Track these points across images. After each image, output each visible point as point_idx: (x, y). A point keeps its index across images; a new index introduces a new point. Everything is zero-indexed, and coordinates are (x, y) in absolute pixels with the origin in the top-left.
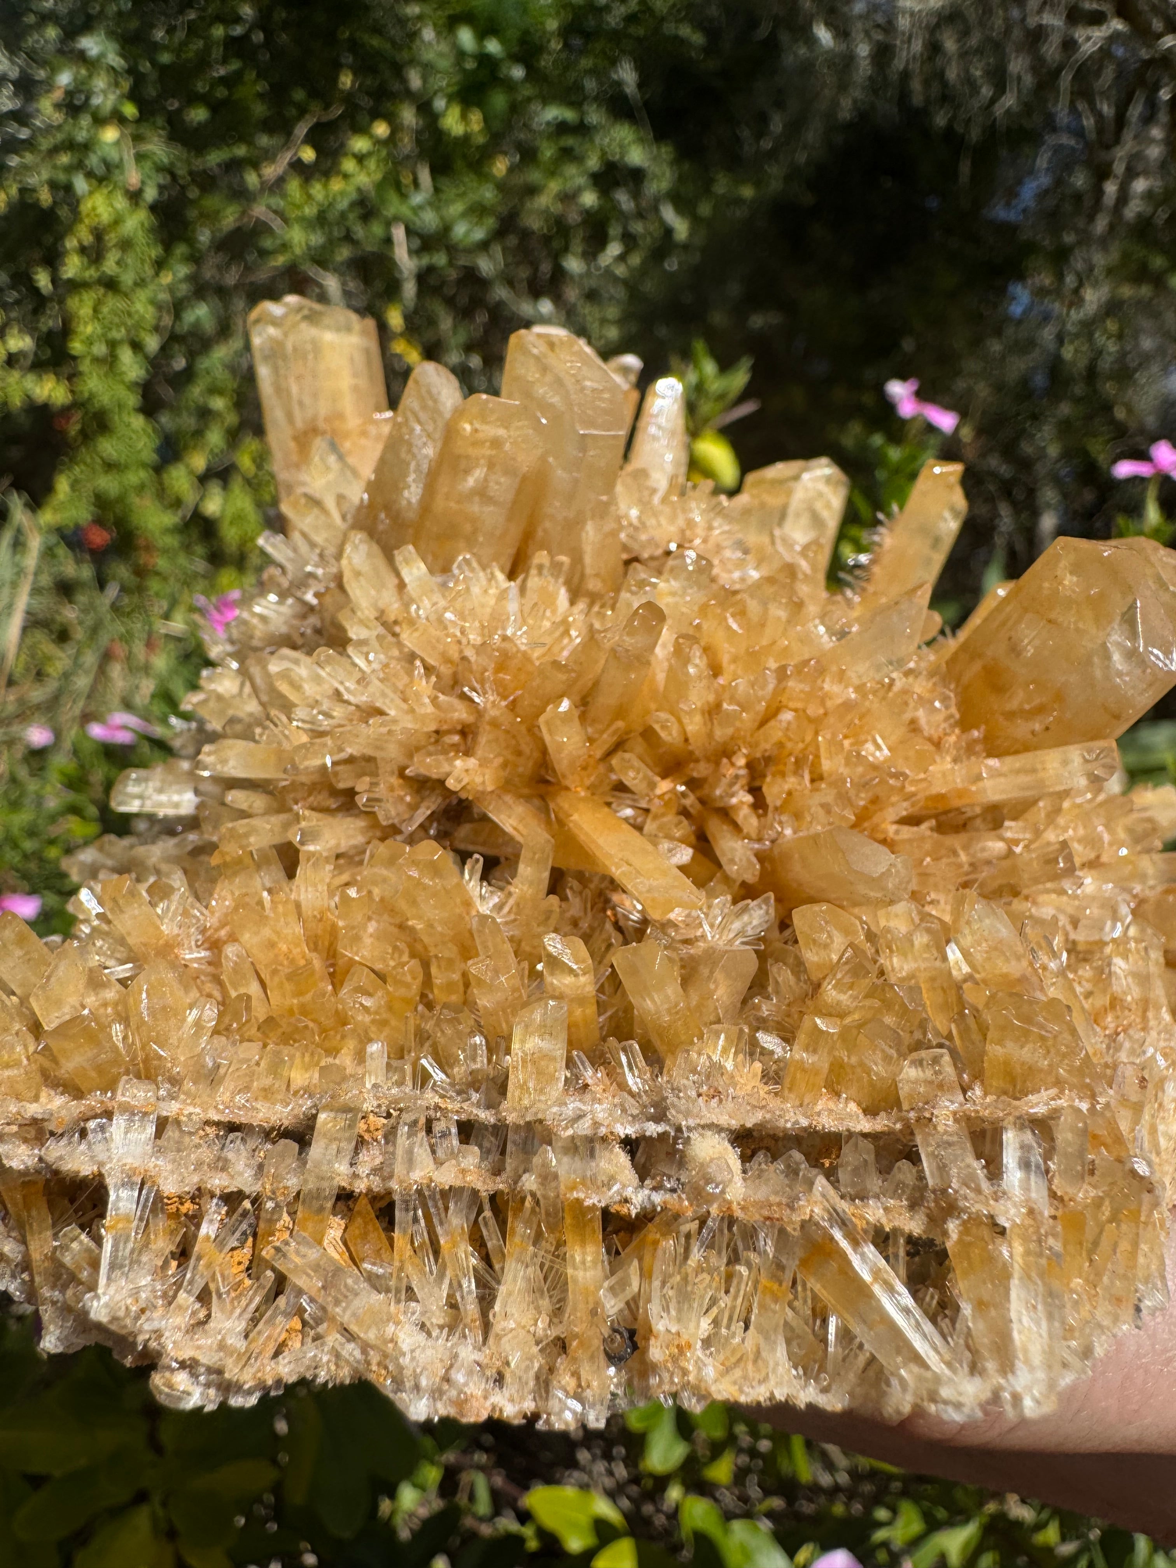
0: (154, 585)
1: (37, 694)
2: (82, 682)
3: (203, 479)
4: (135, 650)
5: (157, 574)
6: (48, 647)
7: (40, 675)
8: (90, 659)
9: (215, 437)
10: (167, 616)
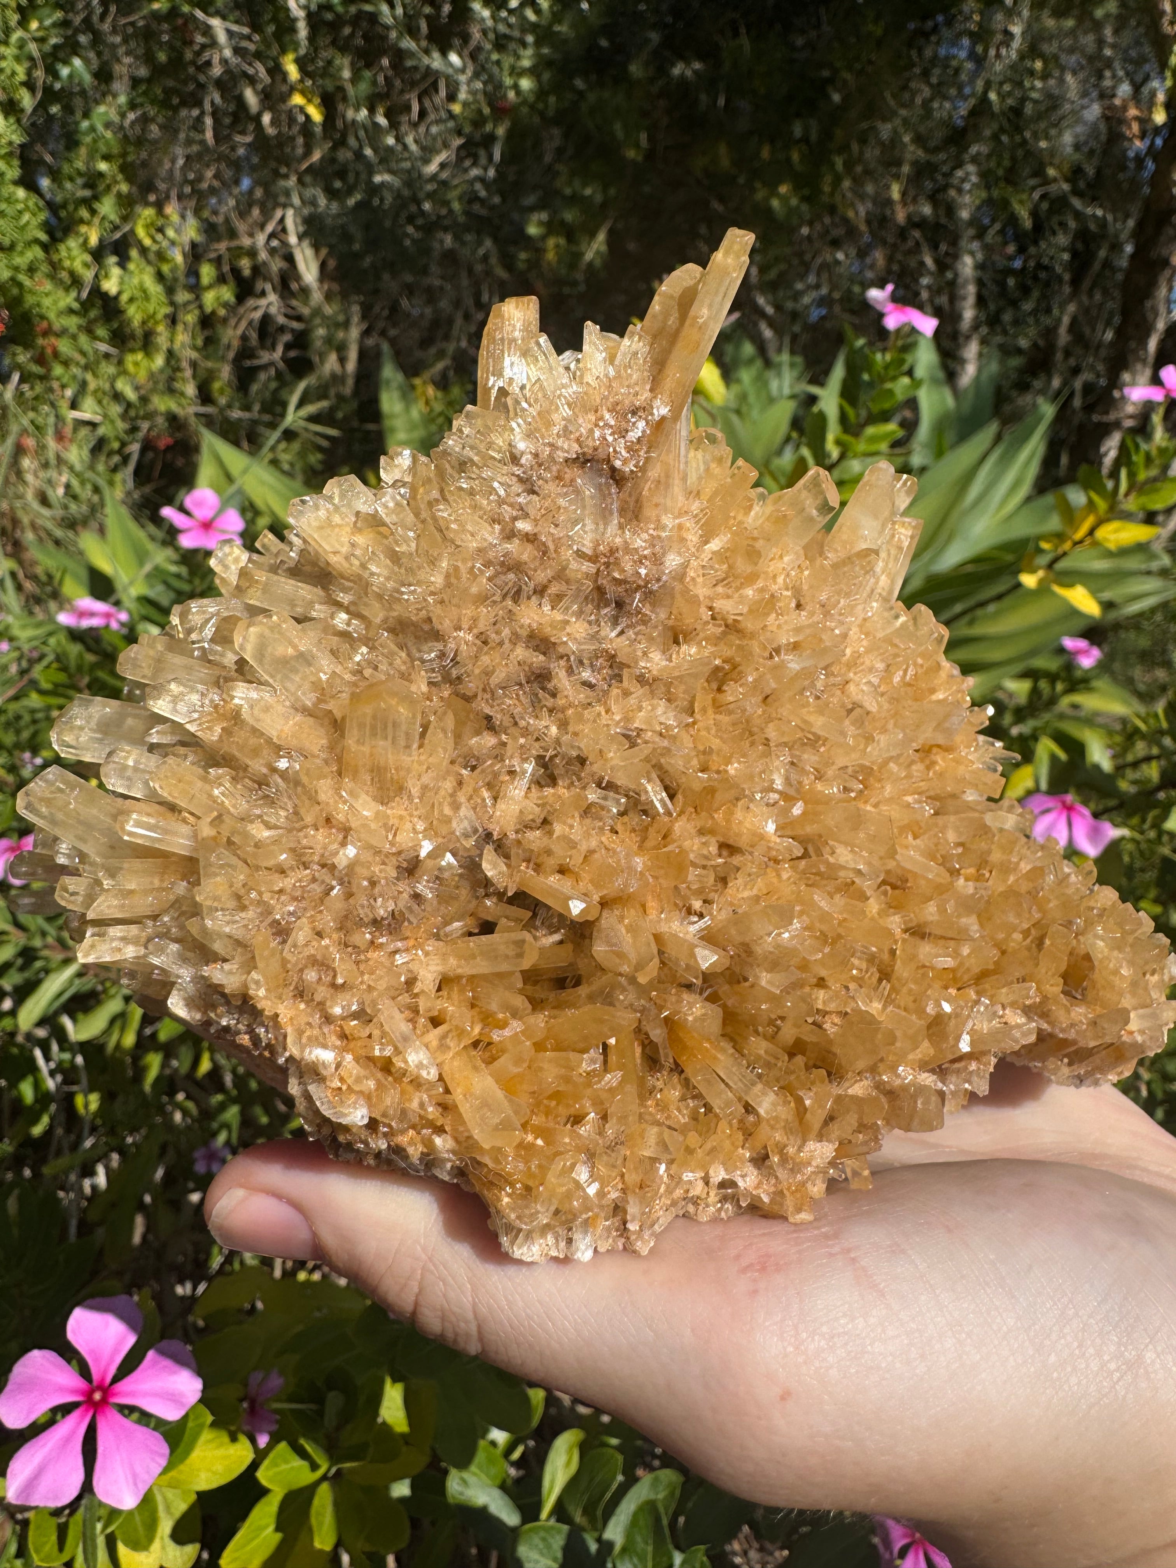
0: (58, 370)
3: (98, 254)
4: (45, 441)
5: (58, 357)
10: (74, 404)
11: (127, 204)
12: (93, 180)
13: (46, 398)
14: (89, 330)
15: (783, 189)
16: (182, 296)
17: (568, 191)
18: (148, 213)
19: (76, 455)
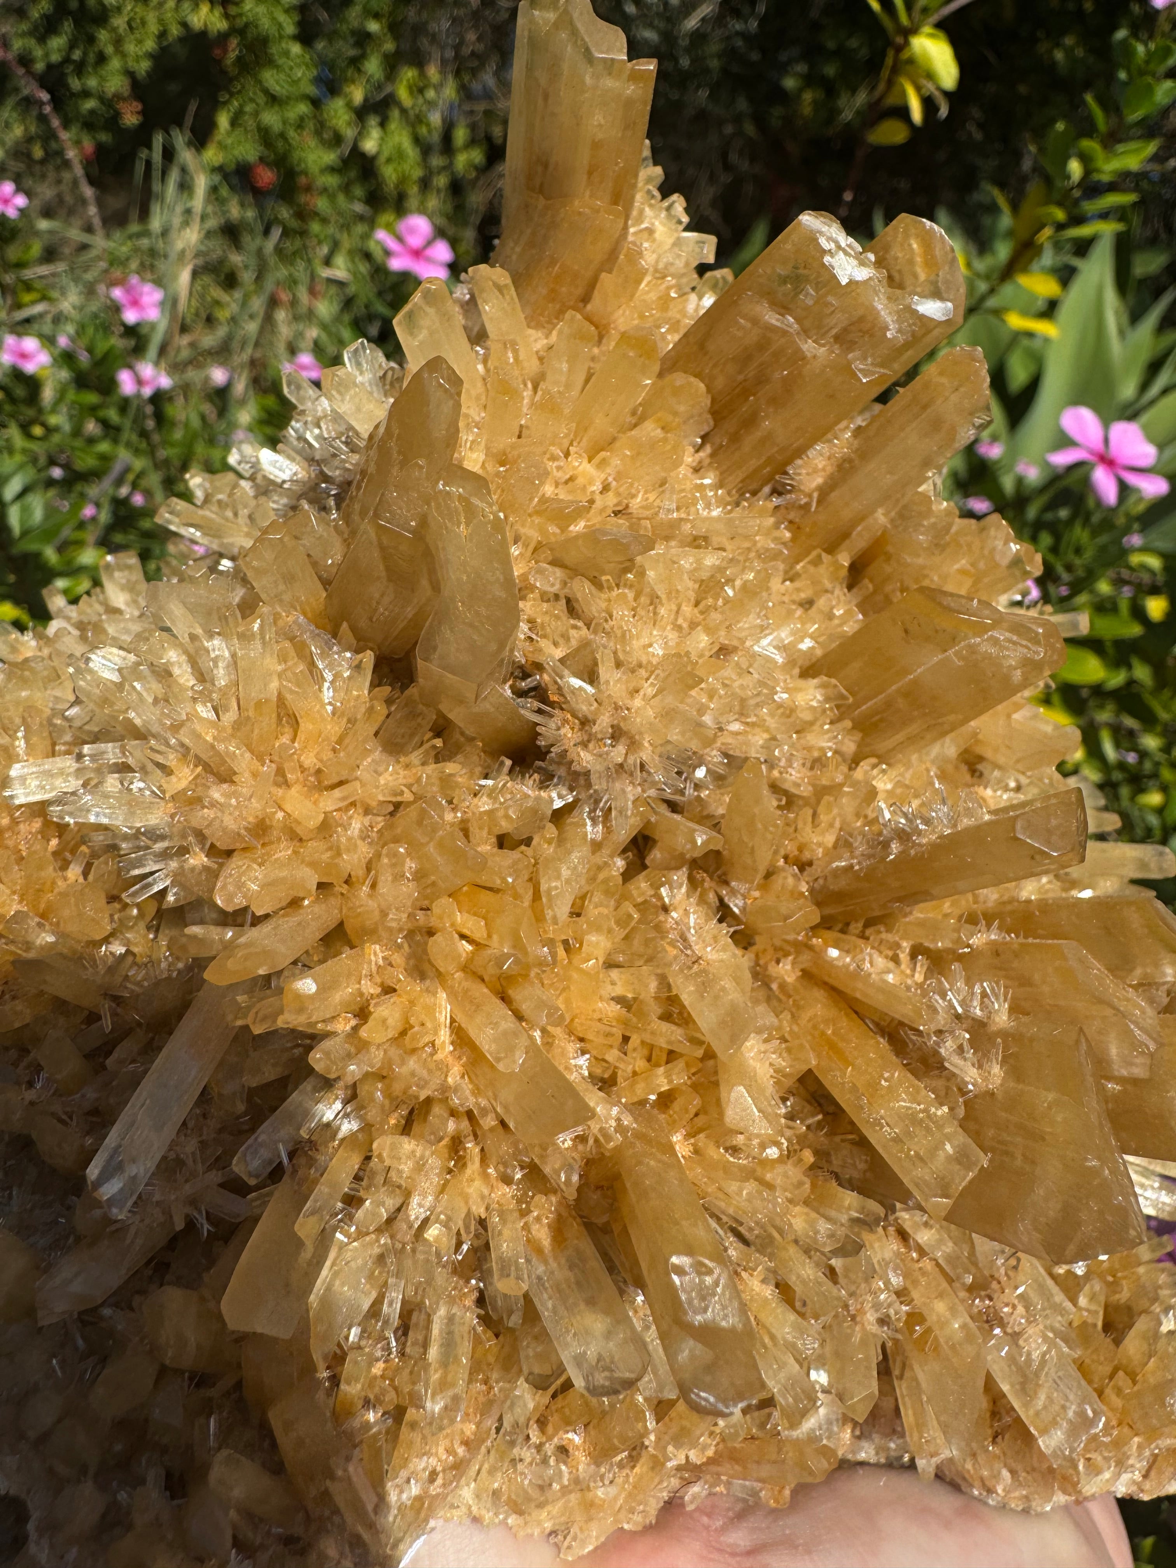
0: (315, 227)
1: (209, 340)
2: (252, 327)
3: (361, 113)
4: (299, 295)
5: (316, 214)
6: (217, 293)
7: (210, 321)
8: (257, 304)
9: (373, 66)
10: (328, 262)
11: (392, 64)
12: (363, 39)
13: (302, 253)
14: (346, 188)
15: (1069, 41)
16: (436, 161)
17: (831, 45)
18: (409, 74)
19: (325, 308)
